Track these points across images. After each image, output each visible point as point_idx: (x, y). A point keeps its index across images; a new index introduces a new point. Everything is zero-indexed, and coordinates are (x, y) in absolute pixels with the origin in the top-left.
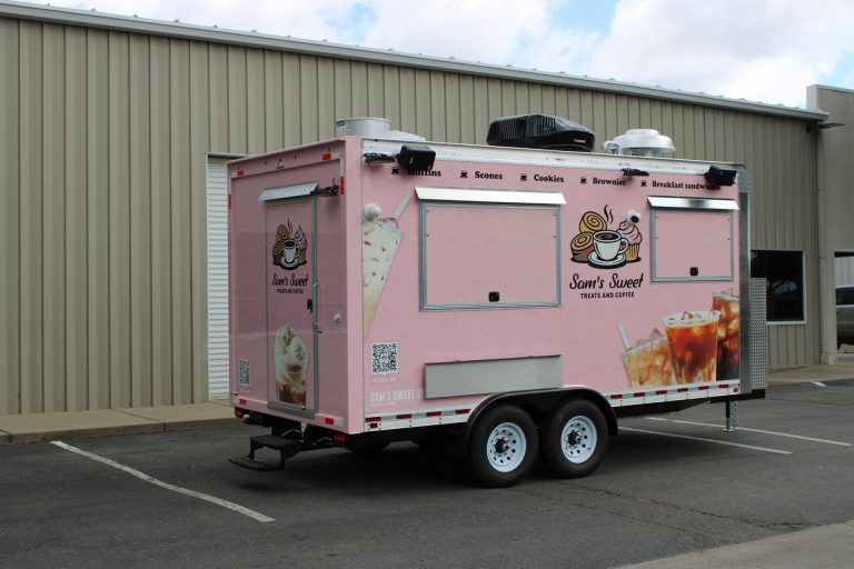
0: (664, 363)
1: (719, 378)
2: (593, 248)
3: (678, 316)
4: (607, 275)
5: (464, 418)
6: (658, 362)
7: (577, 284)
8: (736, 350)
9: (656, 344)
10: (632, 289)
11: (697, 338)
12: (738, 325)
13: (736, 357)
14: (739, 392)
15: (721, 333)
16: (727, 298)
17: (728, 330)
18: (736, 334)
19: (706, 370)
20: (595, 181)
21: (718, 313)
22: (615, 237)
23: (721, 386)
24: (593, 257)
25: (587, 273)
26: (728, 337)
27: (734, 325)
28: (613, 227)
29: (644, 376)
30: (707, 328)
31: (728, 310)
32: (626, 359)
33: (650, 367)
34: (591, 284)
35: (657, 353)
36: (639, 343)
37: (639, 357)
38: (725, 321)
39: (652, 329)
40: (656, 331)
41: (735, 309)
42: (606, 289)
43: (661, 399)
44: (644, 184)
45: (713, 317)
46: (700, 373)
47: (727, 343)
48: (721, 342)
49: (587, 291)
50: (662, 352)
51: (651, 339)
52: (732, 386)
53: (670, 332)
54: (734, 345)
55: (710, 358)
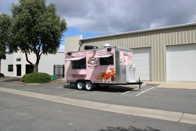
0: (102, 78)
1: (111, 81)
2: (91, 62)
3: (104, 71)
4: (93, 65)
5: (76, 82)
6: (101, 77)
7: (89, 66)
8: (115, 77)
9: (100, 75)
10: (96, 67)
11: (107, 74)
12: (115, 73)
13: (115, 78)
14: (116, 83)
15: (112, 74)
16: (113, 68)
17: (113, 73)
18: (115, 74)
19: (109, 79)
20: (91, 53)
21: (111, 71)
22: (94, 60)
23: (112, 82)
24: (91, 63)
25: (90, 65)
26: (113, 74)
27: (115, 72)
28: (93, 59)
29: (99, 79)
30: (109, 73)
31: (113, 70)
32: (96, 76)
33: (100, 78)
34: (90, 66)
35: (100, 76)
36: (98, 74)
37: (98, 76)
38: (113, 72)
39: (99, 73)
40: (100, 73)
41: (115, 70)
42: (93, 67)
43: (101, 83)
44: (98, 52)
45: (110, 71)
46: (108, 80)
47: (113, 75)
48: (112, 75)
49: (90, 67)
50: (101, 76)
51: (99, 74)
52: (114, 82)
53: (103, 73)
54: (114, 76)
55: (110, 78)
